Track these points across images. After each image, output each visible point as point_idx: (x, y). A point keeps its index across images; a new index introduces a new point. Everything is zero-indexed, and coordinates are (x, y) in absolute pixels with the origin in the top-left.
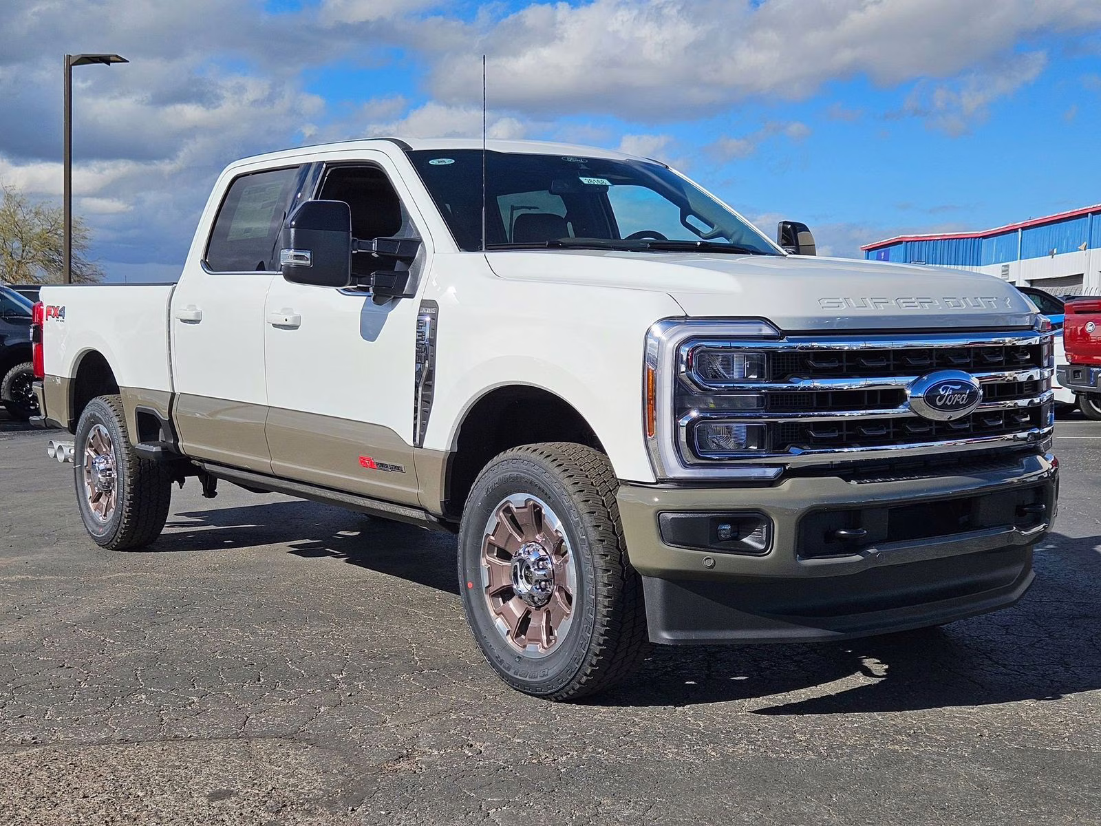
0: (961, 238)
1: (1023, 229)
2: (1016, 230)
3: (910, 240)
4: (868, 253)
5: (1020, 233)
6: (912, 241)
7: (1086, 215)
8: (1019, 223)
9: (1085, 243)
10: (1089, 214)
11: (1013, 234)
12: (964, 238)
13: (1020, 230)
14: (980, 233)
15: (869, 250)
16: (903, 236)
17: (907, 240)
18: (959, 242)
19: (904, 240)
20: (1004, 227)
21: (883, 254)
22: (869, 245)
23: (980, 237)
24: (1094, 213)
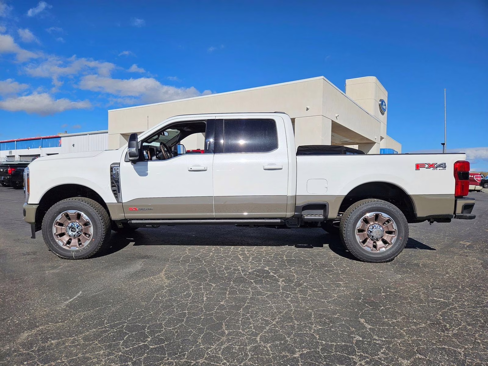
1: (17, 141)
7: (40, 139)
24: (43, 139)
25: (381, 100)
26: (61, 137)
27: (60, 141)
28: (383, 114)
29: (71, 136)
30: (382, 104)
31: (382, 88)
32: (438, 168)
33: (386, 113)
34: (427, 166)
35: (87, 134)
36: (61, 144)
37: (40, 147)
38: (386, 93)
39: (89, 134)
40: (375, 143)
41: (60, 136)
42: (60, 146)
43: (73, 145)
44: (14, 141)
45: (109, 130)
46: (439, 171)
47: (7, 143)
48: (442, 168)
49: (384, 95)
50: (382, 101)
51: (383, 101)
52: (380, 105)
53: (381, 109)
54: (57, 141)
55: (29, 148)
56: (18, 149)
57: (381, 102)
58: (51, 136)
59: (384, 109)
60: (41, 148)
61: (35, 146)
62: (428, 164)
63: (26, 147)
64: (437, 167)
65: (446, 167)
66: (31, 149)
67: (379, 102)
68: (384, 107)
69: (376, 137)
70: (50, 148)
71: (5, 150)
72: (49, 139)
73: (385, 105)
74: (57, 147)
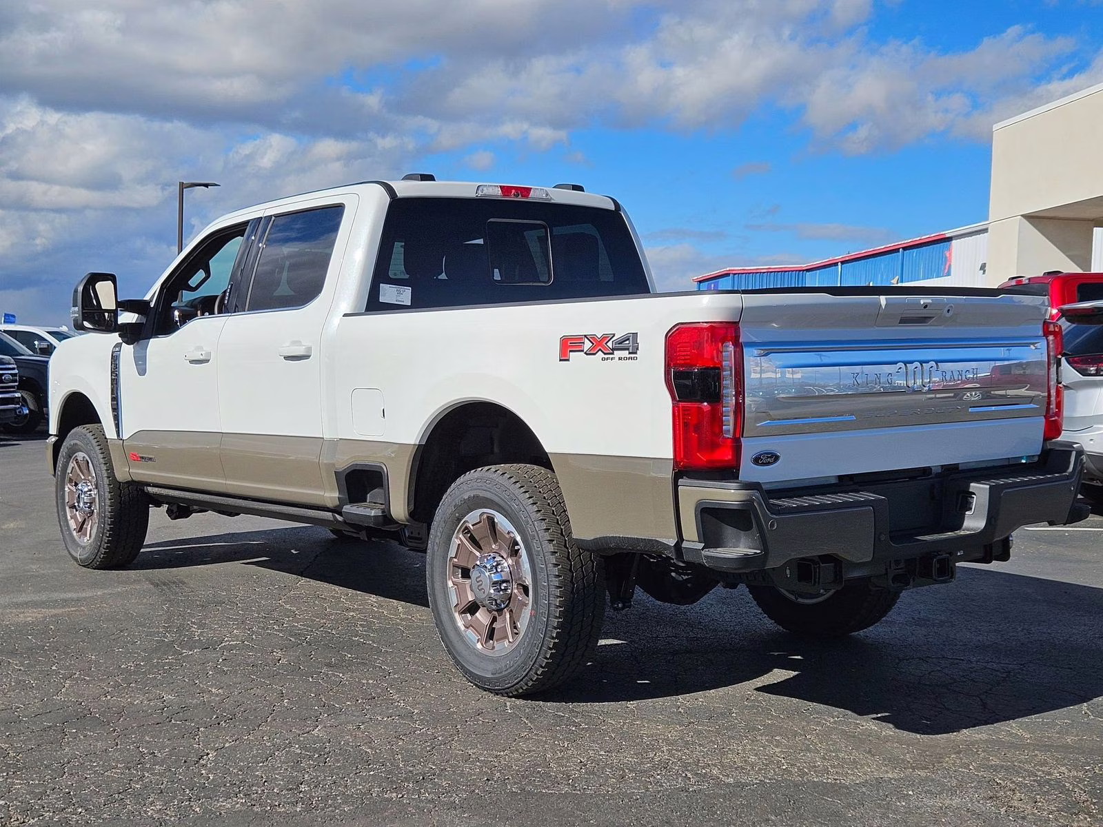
0: (786, 271)
1: (843, 263)
2: (836, 264)
3: (736, 272)
4: (699, 285)
5: (840, 267)
6: (739, 274)
7: (897, 250)
8: (839, 257)
9: (897, 277)
10: (901, 250)
11: (834, 267)
12: (789, 271)
13: (839, 263)
14: (804, 266)
15: (700, 282)
16: (731, 268)
17: (734, 272)
18: (784, 275)
19: (731, 272)
20: (825, 261)
21: (713, 285)
22: (700, 276)
23: (804, 270)
24: (905, 249)
26: (949, 239)
27: (947, 255)
32: (618, 354)
34: (587, 345)
36: (950, 266)
41: (948, 234)
42: (949, 273)
46: (618, 365)
48: (625, 354)
58: (925, 237)
62: (591, 338)
64: (613, 349)
65: (637, 349)
72: (920, 250)
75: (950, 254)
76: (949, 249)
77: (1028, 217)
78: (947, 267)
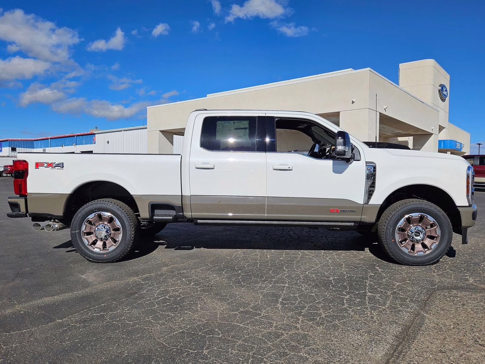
1: (50, 139)
7: (74, 136)
10: (76, 136)
14: (34, 139)
25: (440, 85)
26: (95, 134)
27: (94, 138)
28: (443, 100)
29: (106, 133)
30: (442, 89)
31: (443, 71)
33: (447, 99)
35: (122, 131)
36: (95, 141)
37: (74, 145)
38: (448, 77)
39: (124, 130)
40: (432, 134)
41: (94, 132)
42: (95, 143)
43: (108, 142)
44: (48, 139)
45: (147, 126)
47: (41, 141)
49: (445, 79)
50: (442, 86)
51: (444, 86)
52: (439, 91)
53: (441, 96)
54: (91, 138)
55: (63, 145)
56: (52, 147)
57: (441, 88)
58: (86, 133)
59: (445, 95)
60: (76, 146)
61: (69, 143)
63: (60, 144)
66: (65, 147)
67: (439, 88)
68: (445, 93)
69: (433, 128)
70: (84, 145)
71: (39, 148)
72: (83, 136)
73: (446, 91)
74: (91, 145)
75: (95, 138)
76: (95, 137)
77: (160, 131)
78: (94, 141)
